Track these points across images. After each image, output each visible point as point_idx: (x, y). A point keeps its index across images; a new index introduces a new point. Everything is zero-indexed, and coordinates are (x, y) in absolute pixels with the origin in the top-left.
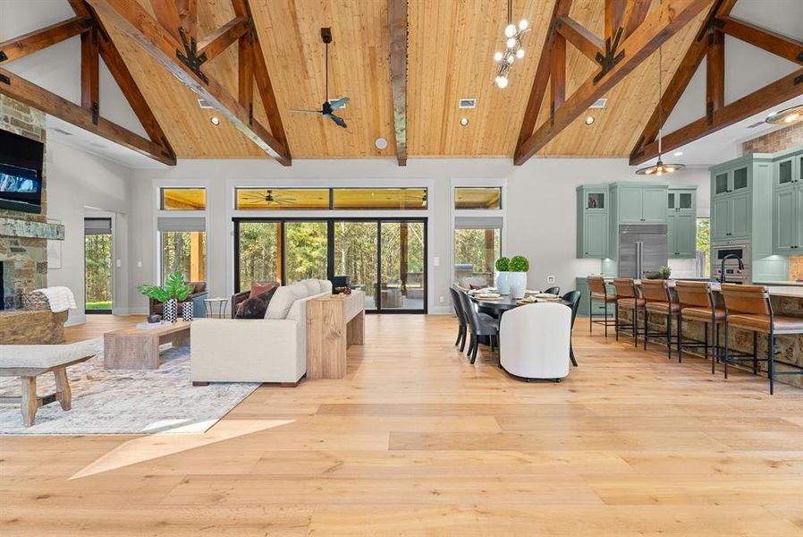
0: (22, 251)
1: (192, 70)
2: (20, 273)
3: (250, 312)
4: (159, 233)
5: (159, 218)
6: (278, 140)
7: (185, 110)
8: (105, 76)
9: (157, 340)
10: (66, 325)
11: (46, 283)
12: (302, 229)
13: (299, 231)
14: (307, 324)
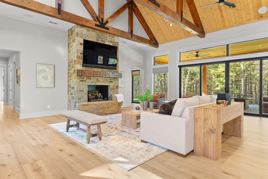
0: (112, 82)
1: (153, 3)
2: (112, 89)
3: (163, 111)
4: (153, 74)
5: (153, 69)
6: (198, 26)
7: (160, 24)
8: (135, 19)
9: (136, 117)
10: (122, 107)
11: (118, 92)
12: (218, 69)
13: (217, 70)
14: (195, 121)
